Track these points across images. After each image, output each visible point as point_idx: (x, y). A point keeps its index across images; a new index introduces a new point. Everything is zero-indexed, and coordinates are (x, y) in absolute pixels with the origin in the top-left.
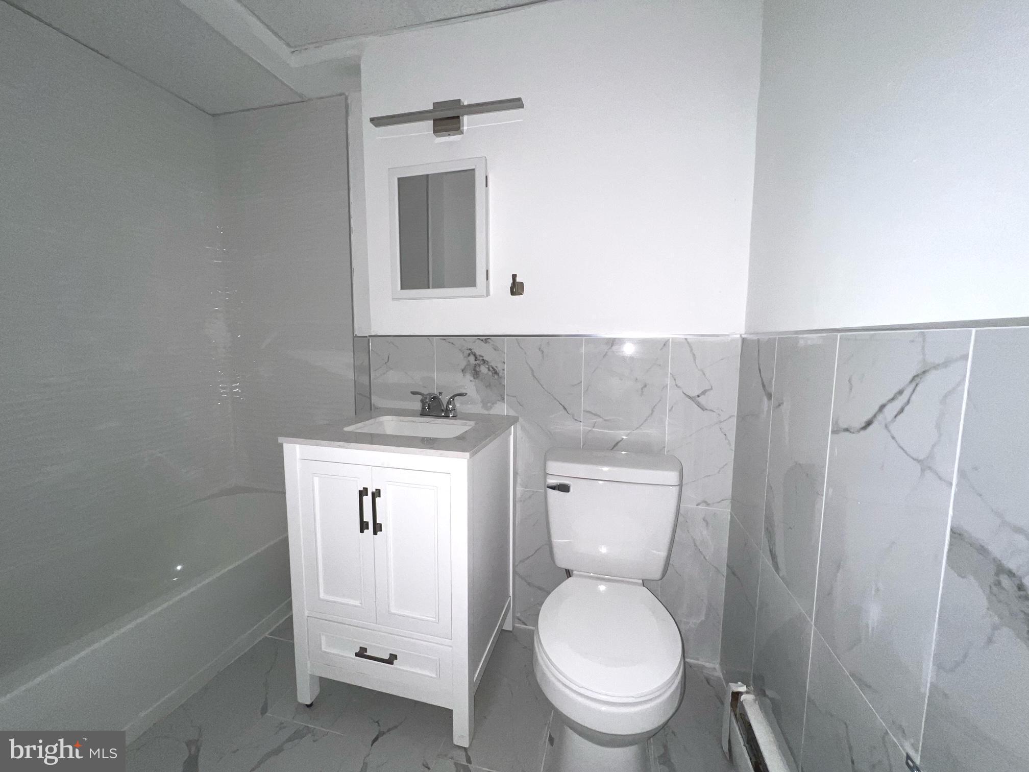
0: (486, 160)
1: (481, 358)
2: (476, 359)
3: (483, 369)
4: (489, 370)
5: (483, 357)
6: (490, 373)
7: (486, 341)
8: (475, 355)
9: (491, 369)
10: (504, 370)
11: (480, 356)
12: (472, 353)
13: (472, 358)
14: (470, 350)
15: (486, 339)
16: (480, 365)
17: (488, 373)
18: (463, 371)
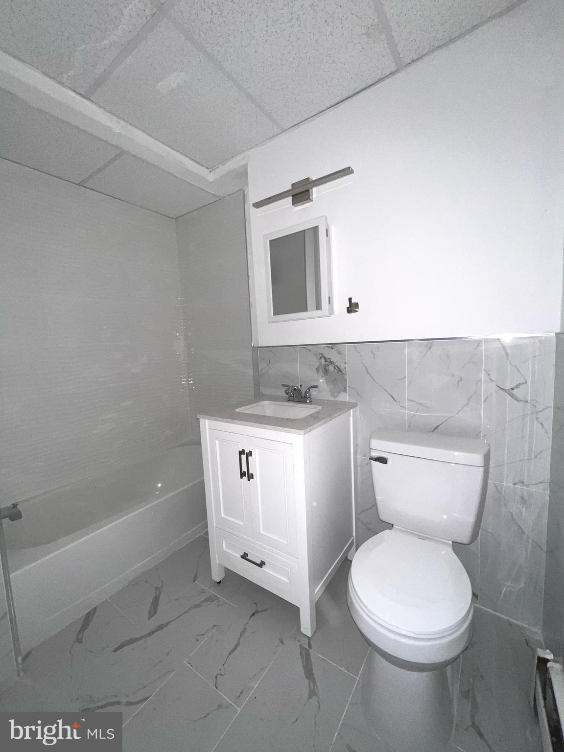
0: (326, 217)
1: (329, 360)
2: (326, 361)
3: (331, 368)
4: (335, 369)
5: (330, 359)
6: (336, 371)
7: (332, 348)
8: (325, 358)
9: (337, 368)
10: (345, 368)
11: (328, 358)
12: (323, 357)
13: (323, 360)
14: (322, 354)
15: (332, 346)
16: (328, 366)
17: (334, 371)
18: (317, 369)
